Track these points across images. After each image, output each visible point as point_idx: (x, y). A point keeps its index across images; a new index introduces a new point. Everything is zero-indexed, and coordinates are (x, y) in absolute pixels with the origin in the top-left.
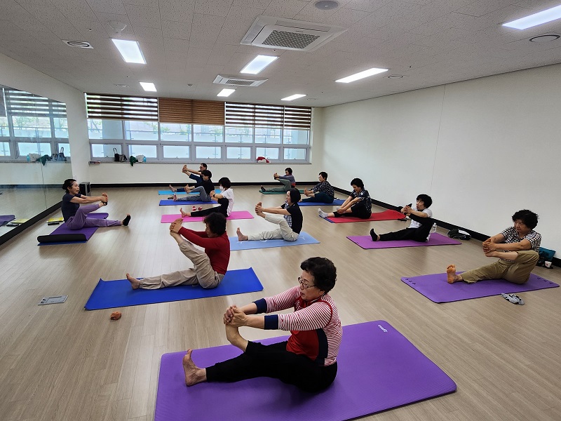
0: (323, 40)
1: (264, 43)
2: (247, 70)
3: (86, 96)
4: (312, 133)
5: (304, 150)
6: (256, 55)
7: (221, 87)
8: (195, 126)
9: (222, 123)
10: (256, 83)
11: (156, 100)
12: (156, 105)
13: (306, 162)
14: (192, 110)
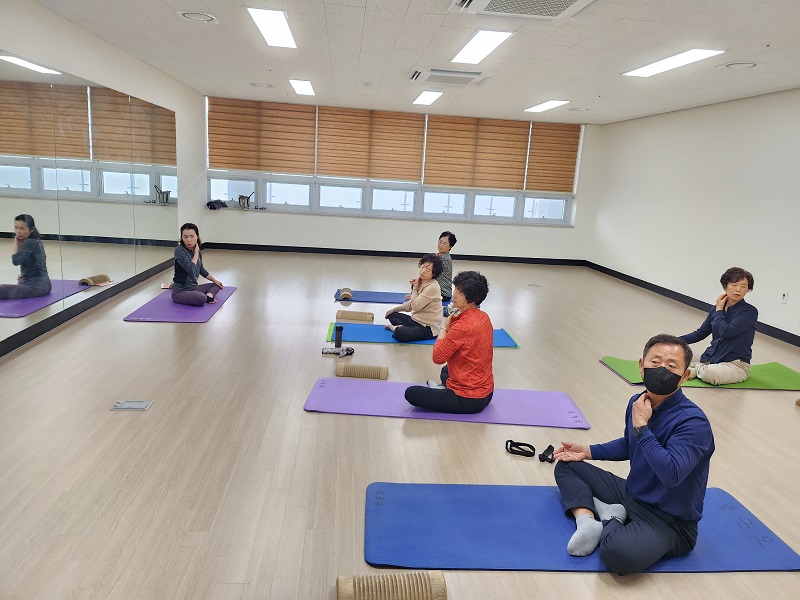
3: (207, 102)
7: (417, 88)
13: (564, 224)
14: (371, 131)
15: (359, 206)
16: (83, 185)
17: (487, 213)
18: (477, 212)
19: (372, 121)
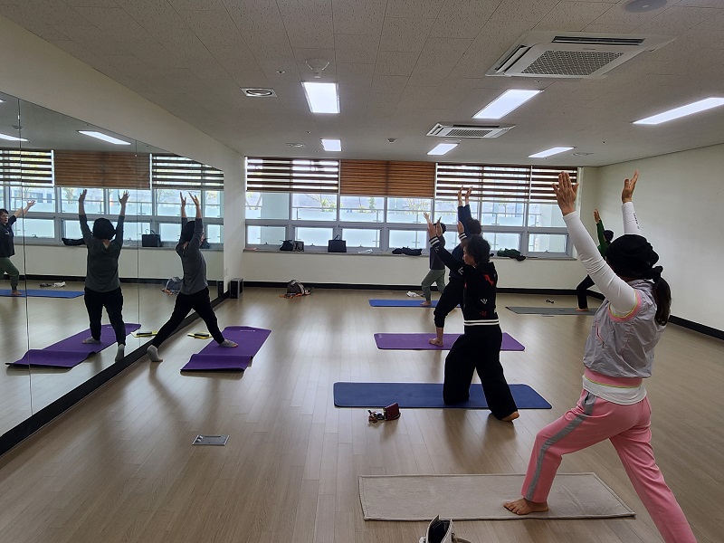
2: (483, 115)
6: (506, 91)
7: (437, 140)
8: (391, 199)
9: (430, 194)
10: (494, 133)
14: (386, 177)
15: (377, 245)
19: (387, 171)
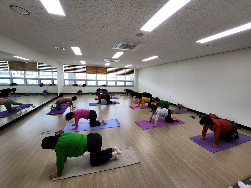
0: (138, 47)
1: (119, 48)
2: (114, 57)
3: (64, 65)
4: (135, 77)
5: (132, 82)
6: (117, 52)
7: (106, 62)
8: (98, 75)
9: (106, 74)
10: (117, 61)
11: (85, 67)
12: (85, 68)
13: (133, 86)
14: (97, 70)
15: (95, 84)
16: (37, 83)
17: (119, 85)
18: (117, 85)
19: (97, 69)
